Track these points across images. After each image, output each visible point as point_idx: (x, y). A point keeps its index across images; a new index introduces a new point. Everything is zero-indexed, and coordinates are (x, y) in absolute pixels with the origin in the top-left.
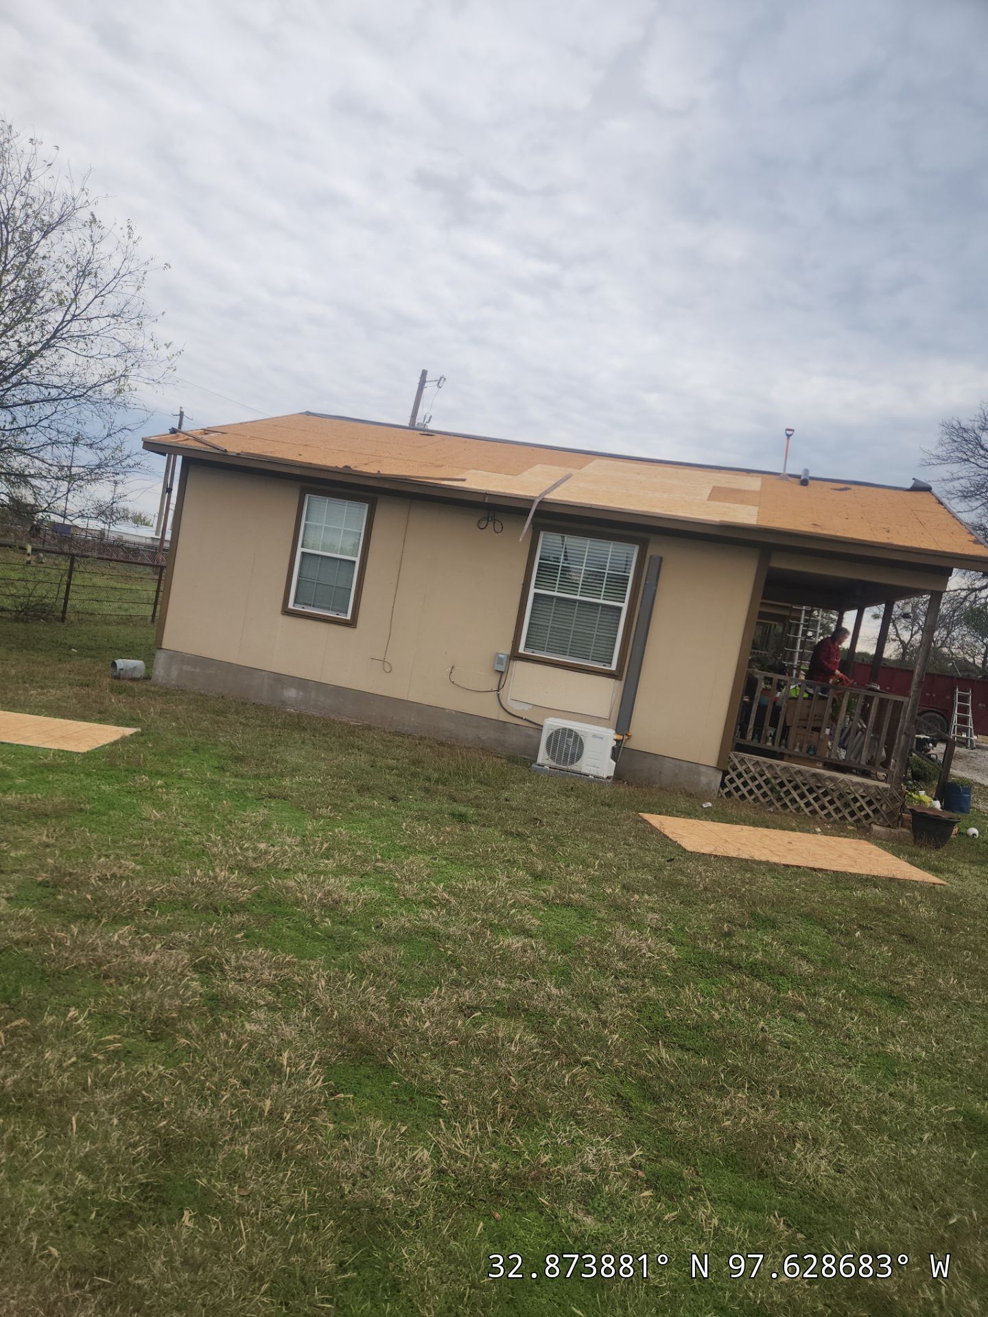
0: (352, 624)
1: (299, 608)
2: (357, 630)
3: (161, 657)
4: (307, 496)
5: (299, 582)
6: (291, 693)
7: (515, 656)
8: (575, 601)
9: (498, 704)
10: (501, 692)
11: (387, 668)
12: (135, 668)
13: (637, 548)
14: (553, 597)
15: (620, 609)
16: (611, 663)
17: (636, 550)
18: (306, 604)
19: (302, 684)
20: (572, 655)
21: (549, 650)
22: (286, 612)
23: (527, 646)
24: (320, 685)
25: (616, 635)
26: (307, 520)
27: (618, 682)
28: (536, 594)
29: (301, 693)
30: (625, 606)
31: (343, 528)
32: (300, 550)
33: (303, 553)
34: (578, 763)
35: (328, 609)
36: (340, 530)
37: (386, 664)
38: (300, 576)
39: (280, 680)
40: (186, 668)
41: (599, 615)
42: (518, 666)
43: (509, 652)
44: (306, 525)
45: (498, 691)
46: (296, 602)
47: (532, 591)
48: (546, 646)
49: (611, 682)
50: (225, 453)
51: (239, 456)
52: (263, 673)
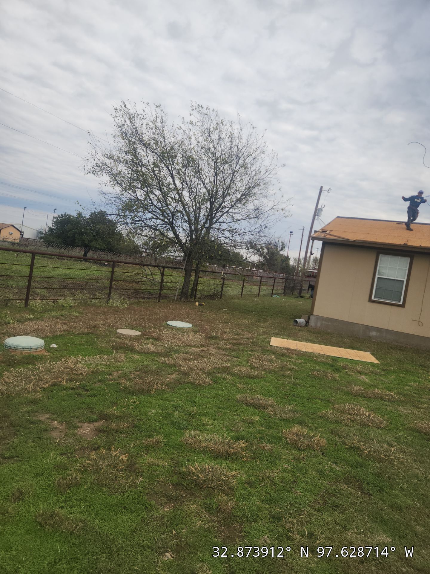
0: (403, 306)
1: (377, 299)
2: (405, 309)
3: (312, 318)
4: (380, 255)
5: (376, 289)
6: (374, 334)
11: (421, 324)
12: (303, 322)
18: (380, 298)
19: (379, 330)
22: (370, 301)
24: (387, 331)
29: (378, 334)
31: (398, 267)
32: (377, 276)
33: (378, 278)
35: (391, 300)
38: (377, 285)
39: (368, 328)
40: (324, 322)
44: (380, 266)
46: (375, 297)
50: (348, 240)
51: (354, 241)
52: (361, 325)
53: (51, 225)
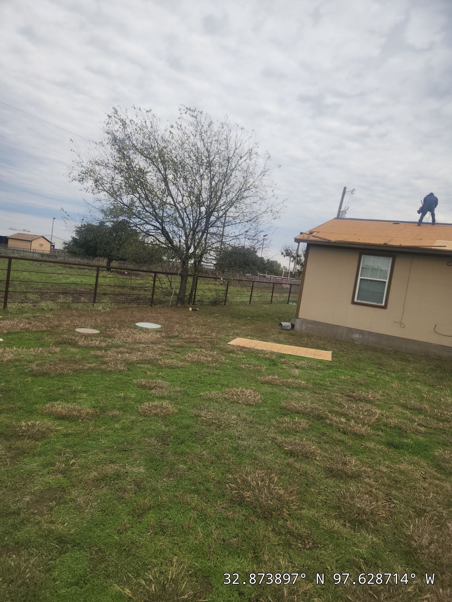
0: (385, 307)
1: (359, 301)
2: (387, 310)
3: (298, 321)
4: (363, 256)
5: (359, 290)
6: (357, 336)
11: (403, 326)
12: (288, 325)
18: (363, 300)
19: (362, 332)
22: (353, 303)
24: (370, 333)
26: (362, 265)
29: (361, 336)
32: (359, 278)
33: (361, 279)
35: (373, 301)
36: (379, 269)
37: (402, 324)
38: (359, 288)
39: (351, 330)
40: (309, 325)
44: (362, 267)
46: (358, 299)
50: (329, 241)
51: (335, 242)
52: (344, 328)
53: (74, 235)
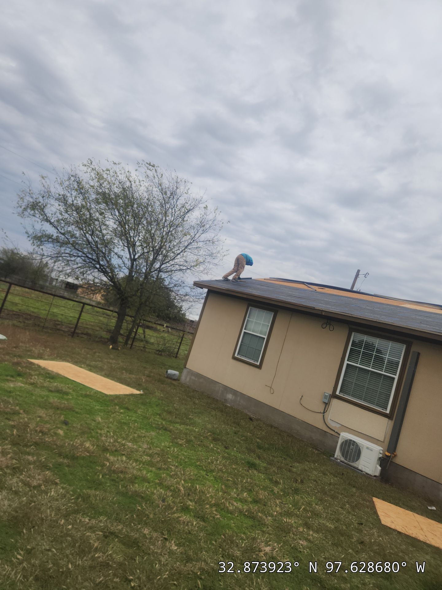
0: (259, 367)
1: (239, 357)
2: (261, 370)
3: (185, 371)
4: (250, 308)
5: (241, 345)
7: (334, 396)
8: (369, 371)
9: (323, 421)
10: (325, 414)
11: (272, 392)
12: (175, 375)
13: (405, 346)
14: (357, 367)
15: (394, 379)
16: (386, 409)
17: (404, 347)
18: (242, 355)
20: (365, 400)
21: (353, 396)
22: (234, 358)
23: (341, 391)
25: (391, 393)
26: (248, 318)
27: (390, 421)
28: (347, 364)
29: (234, 397)
30: (396, 377)
31: (262, 323)
32: (244, 331)
33: (245, 333)
34: (357, 462)
35: (251, 359)
36: (261, 323)
37: (272, 389)
38: (242, 342)
39: (227, 389)
40: (193, 378)
41: (381, 381)
42: (335, 402)
43: (331, 393)
44: (247, 320)
45: (324, 413)
46: (238, 354)
47: (346, 362)
48: (351, 393)
49: (385, 420)
52: (220, 385)
